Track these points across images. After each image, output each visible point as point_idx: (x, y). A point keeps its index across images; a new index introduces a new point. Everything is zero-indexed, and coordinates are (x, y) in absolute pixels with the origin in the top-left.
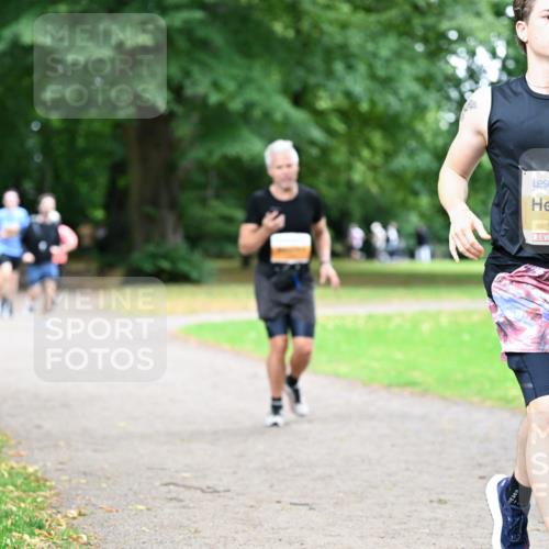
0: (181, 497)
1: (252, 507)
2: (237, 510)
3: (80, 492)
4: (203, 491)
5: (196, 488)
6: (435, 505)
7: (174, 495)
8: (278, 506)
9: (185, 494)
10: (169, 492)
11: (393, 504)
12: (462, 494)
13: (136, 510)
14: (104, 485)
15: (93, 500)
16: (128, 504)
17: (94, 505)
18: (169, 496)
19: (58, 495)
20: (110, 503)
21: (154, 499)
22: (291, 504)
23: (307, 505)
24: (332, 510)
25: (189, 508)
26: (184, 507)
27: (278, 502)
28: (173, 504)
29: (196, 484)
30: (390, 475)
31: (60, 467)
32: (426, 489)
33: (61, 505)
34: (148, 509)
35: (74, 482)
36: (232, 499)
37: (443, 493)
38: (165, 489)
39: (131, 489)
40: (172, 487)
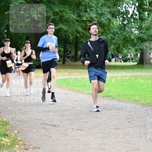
0: (46, 127)
1: (65, 130)
2: (61, 131)
3: (18, 126)
4: (52, 126)
5: (50, 125)
6: (116, 129)
7: (44, 127)
8: (73, 130)
9: (47, 127)
10: (43, 126)
11: (104, 129)
12: (124, 127)
13: (34, 131)
14: (25, 124)
15: (22, 128)
16: (31, 129)
17: (22, 130)
18: (43, 127)
19: (12, 127)
20: (26, 129)
21: (39, 128)
22: (76, 129)
23: (81, 129)
24: (88, 131)
25: (48, 130)
26: (47, 130)
27: (73, 129)
28: (44, 129)
29: (50, 124)
30: (104, 121)
31: (12, 119)
32: (113, 125)
33: (13, 130)
34: (37, 131)
35: (16, 123)
36: (60, 128)
37: (118, 126)
38: (42, 125)
39: (32, 125)
40: (43, 125)
